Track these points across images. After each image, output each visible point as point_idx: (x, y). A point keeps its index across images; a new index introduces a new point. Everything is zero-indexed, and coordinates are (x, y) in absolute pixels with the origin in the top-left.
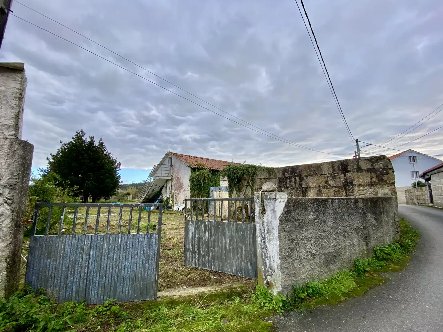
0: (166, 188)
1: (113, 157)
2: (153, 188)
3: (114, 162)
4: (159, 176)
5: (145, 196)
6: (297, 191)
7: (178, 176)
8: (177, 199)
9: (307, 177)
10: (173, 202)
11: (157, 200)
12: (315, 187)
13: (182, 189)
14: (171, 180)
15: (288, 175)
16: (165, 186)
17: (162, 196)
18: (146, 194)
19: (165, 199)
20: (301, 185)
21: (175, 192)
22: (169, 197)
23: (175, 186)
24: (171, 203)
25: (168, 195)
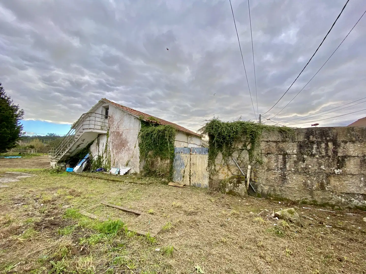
0: (98, 144)
1: (14, 102)
2: (78, 144)
3: (14, 109)
4: (90, 129)
5: (64, 154)
6: (328, 159)
7: (117, 131)
8: (117, 160)
9: (346, 142)
10: (109, 163)
11: (83, 158)
12: (358, 156)
13: (125, 147)
14: (107, 135)
15: (314, 139)
16: (96, 141)
17: (90, 154)
18: (67, 150)
19: (95, 158)
20: (335, 152)
21: (113, 150)
22: (103, 156)
23: (112, 143)
24: (106, 163)
25: (101, 154)
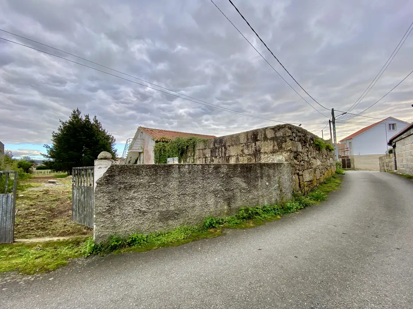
6: (222, 159)
7: (147, 149)
9: (229, 146)
12: (235, 156)
14: (143, 152)
15: (217, 146)
20: (225, 154)
23: (145, 158)
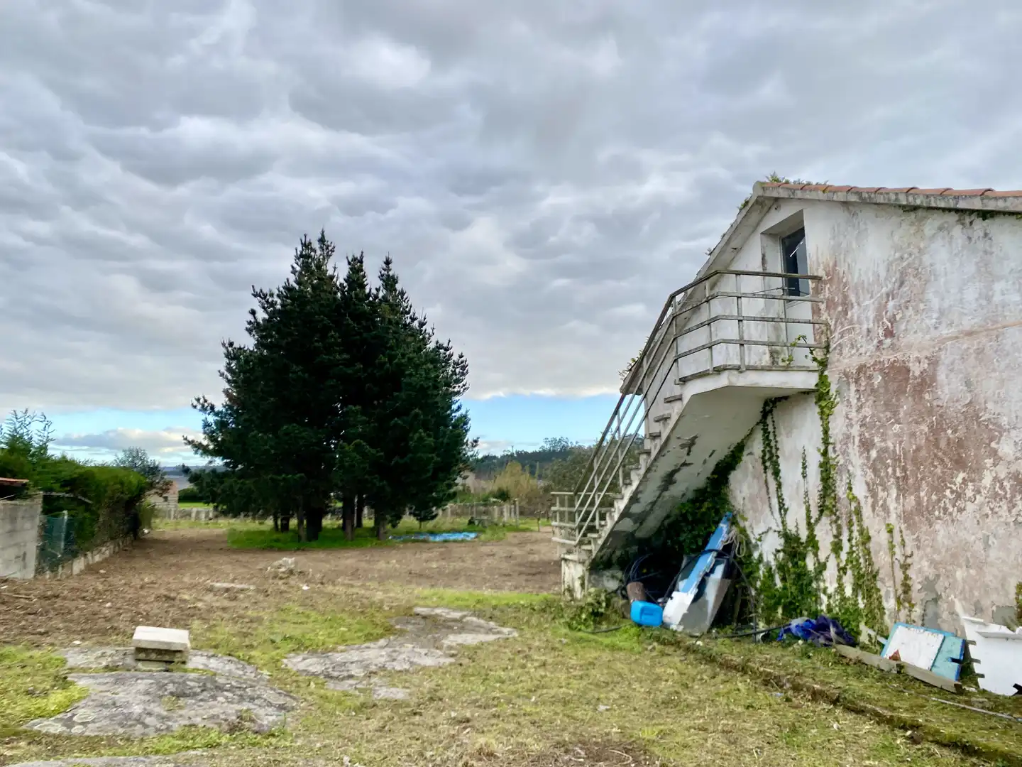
0: (771, 461)
1: (437, 335)
2: (664, 467)
4: (718, 371)
5: (609, 524)
7: (887, 357)
8: (922, 565)
11: (700, 550)
14: (820, 395)
16: (757, 446)
17: (734, 522)
18: (620, 505)
19: (769, 549)
21: (881, 494)
22: (812, 538)
23: (866, 445)
24: (841, 588)
25: (796, 520)
